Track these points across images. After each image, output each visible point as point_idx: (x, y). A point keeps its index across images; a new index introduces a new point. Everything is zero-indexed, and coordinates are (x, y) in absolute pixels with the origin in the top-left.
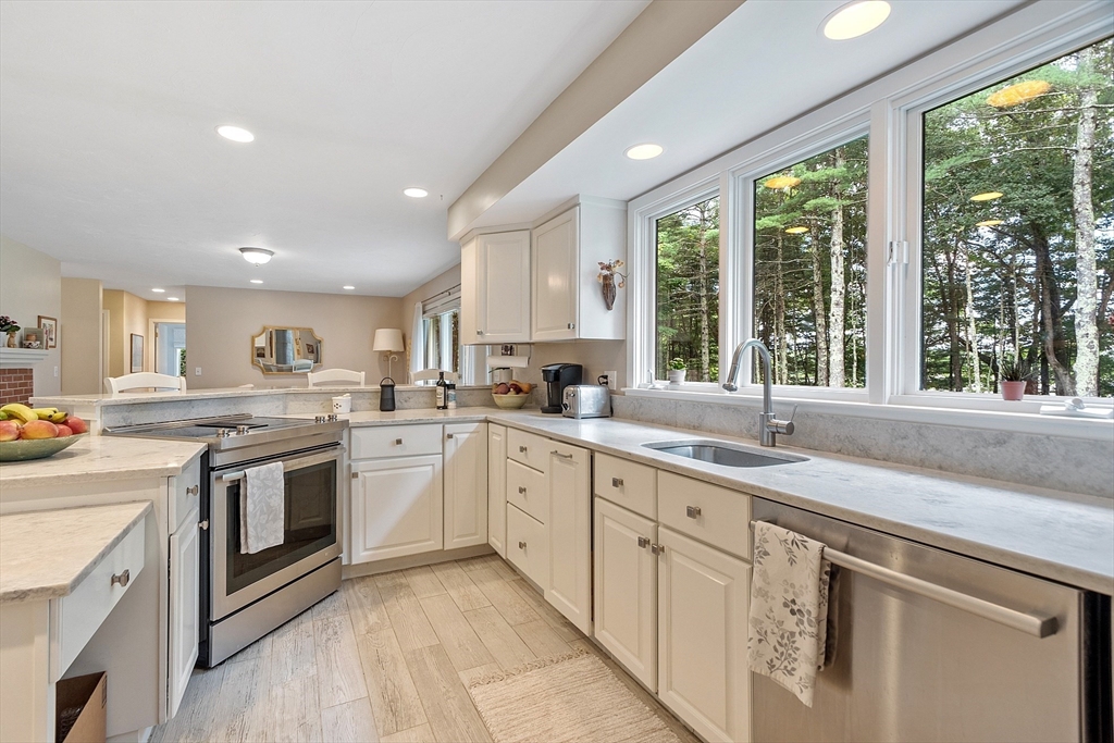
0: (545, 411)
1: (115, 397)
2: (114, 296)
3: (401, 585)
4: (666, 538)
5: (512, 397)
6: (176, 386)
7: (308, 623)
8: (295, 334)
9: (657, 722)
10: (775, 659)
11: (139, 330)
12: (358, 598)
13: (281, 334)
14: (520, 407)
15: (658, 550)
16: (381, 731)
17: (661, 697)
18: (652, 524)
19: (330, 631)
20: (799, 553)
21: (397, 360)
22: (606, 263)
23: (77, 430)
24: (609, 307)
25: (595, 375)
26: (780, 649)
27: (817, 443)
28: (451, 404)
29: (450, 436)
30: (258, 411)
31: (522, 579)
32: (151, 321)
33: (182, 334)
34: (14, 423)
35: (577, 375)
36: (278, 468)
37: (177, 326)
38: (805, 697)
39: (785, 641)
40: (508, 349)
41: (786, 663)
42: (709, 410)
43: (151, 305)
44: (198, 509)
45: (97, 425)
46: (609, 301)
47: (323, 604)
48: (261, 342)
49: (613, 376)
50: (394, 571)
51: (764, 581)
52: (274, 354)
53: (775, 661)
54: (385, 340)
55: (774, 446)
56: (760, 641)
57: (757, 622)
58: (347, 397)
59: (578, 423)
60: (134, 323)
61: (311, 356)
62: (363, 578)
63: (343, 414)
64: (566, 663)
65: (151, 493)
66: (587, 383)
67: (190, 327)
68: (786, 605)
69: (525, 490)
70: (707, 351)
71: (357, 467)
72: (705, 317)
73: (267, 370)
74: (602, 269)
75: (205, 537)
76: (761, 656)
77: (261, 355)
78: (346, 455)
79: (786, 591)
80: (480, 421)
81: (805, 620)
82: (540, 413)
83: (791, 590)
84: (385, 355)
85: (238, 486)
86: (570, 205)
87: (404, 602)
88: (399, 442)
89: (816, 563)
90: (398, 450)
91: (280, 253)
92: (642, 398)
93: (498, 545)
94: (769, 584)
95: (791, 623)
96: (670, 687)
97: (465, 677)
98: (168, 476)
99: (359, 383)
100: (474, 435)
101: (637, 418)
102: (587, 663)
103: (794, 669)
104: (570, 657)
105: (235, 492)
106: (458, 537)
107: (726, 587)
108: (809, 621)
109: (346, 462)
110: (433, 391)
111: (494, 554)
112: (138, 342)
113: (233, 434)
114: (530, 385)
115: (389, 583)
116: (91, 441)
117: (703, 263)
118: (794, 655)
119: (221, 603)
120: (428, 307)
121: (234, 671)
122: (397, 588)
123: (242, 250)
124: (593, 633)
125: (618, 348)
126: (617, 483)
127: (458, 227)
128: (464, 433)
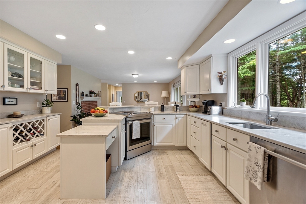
0: (203, 113)
1: (111, 107)
2: (109, 86)
3: (165, 152)
4: (229, 146)
5: (194, 109)
6: (120, 105)
7: (144, 156)
8: (144, 93)
9: (226, 194)
10: (252, 177)
11: (114, 93)
12: (155, 153)
13: (140, 94)
14: (197, 112)
15: (226, 149)
16: (158, 178)
17: (227, 187)
18: (225, 142)
19: (149, 158)
20: (259, 150)
21: (167, 99)
22: (220, 72)
23: (106, 112)
24: (221, 84)
25: (218, 103)
26: (253, 175)
27: (286, 125)
28: (178, 110)
29: (177, 118)
30: (135, 110)
31: (195, 156)
32: (116, 91)
33: (121, 93)
34: (98, 110)
35: (213, 103)
36: (138, 122)
37: (120, 92)
38: (259, 187)
39: (255, 173)
40: (195, 96)
41: (255, 179)
42: (252, 114)
43: (116, 87)
44: (124, 128)
45: (109, 112)
46: (221, 82)
47: (148, 153)
48: (137, 95)
49: (224, 104)
50: (163, 149)
51: (250, 157)
52: (140, 98)
53: (252, 178)
54: (164, 94)
55: (271, 125)
56: (248, 172)
57: (247, 167)
58: (153, 108)
59: (212, 116)
60: (113, 92)
61: (148, 98)
62: (156, 149)
63: (152, 111)
64: (203, 176)
65: (117, 124)
66: (216, 105)
67: (123, 92)
68: (255, 164)
69: (195, 133)
70: (279, 95)
71: (155, 124)
72: (278, 83)
73: (138, 101)
74: (219, 74)
75: (126, 134)
76: (248, 176)
77: (137, 98)
78: (152, 121)
79: (255, 160)
80: (185, 115)
81: (260, 167)
82: (202, 113)
83: (257, 160)
84: (164, 98)
85: (131, 125)
86: (210, 57)
87: (165, 155)
88: (164, 119)
89: (262, 153)
90: (164, 121)
91: (140, 75)
92: (231, 110)
93: (189, 146)
94: (251, 158)
95: (256, 168)
96: (230, 185)
97: (177, 173)
98: (120, 121)
99: (156, 105)
100: (183, 118)
101: (230, 115)
102: (209, 177)
103: (257, 180)
104: (205, 175)
105: (131, 126)
106: (179, 143)
107: (243, 160)
108: (261, 168)
109: (152, 123)
110: (173, 107)
111: (188, 149)
112: (113, 95)
113: (130, 114)
114: (200, 106)
115: (162, 151)
116: (108, 114)
117: (278, 64)
118: (257, 177)
119: (129, 148)
120: (175, 85)
121: (131, 161)
122: (163, 153)
123: (133, 75)
124: (211, 170)
125: (225, 96)
126: (216, 131)
127: (180, 65)
128: (180, 117)
